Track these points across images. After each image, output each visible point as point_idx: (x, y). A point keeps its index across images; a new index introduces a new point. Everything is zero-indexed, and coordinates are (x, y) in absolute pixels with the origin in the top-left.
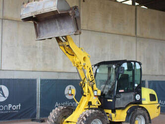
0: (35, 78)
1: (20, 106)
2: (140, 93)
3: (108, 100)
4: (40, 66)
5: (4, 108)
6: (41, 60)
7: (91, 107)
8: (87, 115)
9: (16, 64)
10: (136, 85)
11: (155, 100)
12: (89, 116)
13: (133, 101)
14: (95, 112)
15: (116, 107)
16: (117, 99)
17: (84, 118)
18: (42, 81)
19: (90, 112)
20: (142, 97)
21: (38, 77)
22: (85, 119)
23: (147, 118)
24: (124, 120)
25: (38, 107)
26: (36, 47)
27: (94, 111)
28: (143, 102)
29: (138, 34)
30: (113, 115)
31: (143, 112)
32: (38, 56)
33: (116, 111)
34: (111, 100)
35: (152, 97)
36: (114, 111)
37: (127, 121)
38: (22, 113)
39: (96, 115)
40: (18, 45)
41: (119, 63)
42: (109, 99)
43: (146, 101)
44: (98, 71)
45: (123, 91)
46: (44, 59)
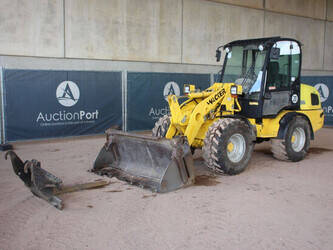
0: (119, 70)
1: (97, 113)
2: (298, 92)
3: (251, 103)
4: (124, 52)
5: (73, 117)
6: (126, 44)
7: (224, 114)
8: (223, 128)
9: (87, 49)
10: (293, 79)
11: (317, 104)
12: (226, 130)
13: (287, 104)
14: (234, 123)
15: (264, 114)
16: (266, 101)
17: (218, 132)
18: (130, 74)
19: (228, 123)
20: (302, 99)
21: (124, 69)
22: (219, 134)
23: (309, 132)
24: (276, 135)
25: (125, 116)
26: (117, 23)
27: (232, 120)
28: (302, 107)
29: (268, 6)
30: (258, 127)
31: (303, 122)
32: (120, 38)
33: (264, 120)
34: (256, 104)
35: (314, 99)
36: (259, 121)
37: (280, 136)
38: (100, 124)
39: (236, 127)
40: (89, 19)
41: (270, 41)
42: (252, 101)
43: (306, 105)
44: (229, 56)
45: (274, 88)
46: (129, 41)
